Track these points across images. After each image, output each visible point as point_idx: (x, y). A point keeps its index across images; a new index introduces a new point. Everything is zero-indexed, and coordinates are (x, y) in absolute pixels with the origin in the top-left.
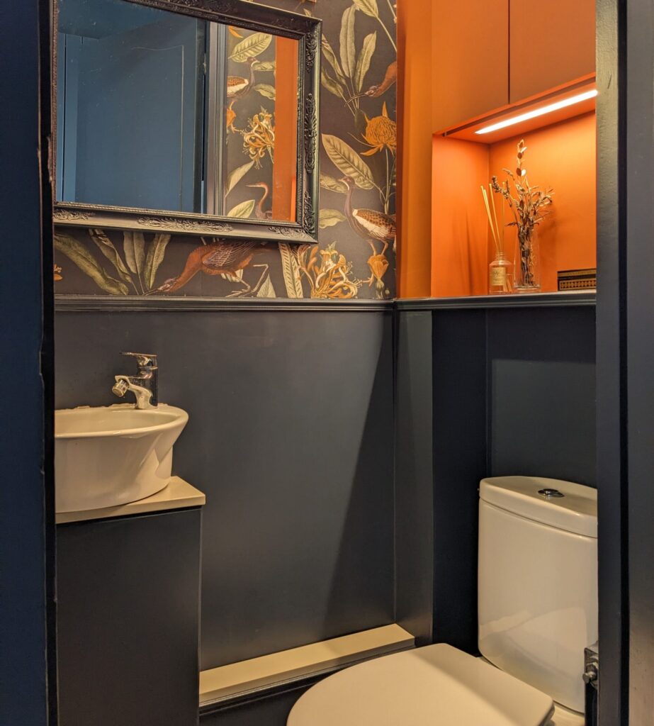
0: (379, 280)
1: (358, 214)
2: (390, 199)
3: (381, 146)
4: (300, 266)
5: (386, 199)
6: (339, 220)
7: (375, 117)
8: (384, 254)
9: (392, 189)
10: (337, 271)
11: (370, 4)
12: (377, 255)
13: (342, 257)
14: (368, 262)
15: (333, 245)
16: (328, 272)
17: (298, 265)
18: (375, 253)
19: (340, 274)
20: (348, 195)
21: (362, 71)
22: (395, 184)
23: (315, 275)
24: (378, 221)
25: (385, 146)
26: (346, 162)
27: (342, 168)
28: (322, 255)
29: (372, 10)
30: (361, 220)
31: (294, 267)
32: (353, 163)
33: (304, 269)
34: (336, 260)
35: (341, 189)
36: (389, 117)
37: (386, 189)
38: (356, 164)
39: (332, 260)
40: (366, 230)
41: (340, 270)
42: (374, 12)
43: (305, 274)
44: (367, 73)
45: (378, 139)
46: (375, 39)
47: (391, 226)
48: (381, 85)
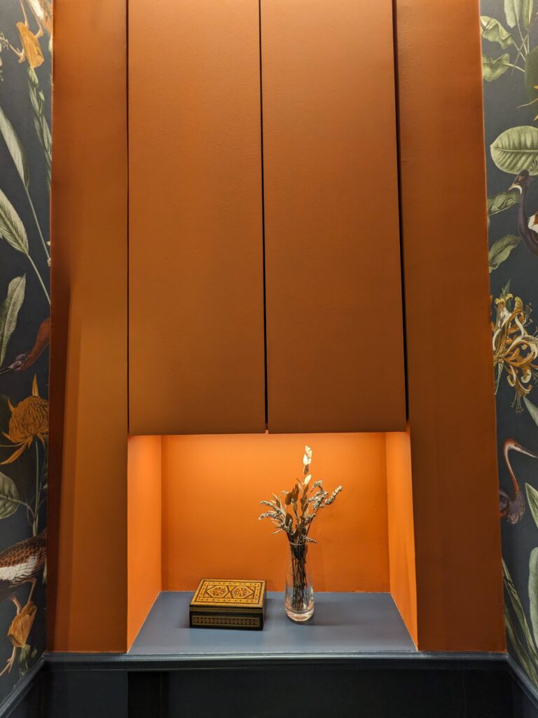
0: (24, 646)
2: (39, 511)
3: (30, 440)
5: (35, 514)
7: (22, 400)
8: (31, 599)
9: (43, 494)
12: (21, 610)
14: (8, 634)
18: (18, 610)
21: (6, 332)
22: (46, 486)
24: (23, 555)
25: (36, 438)
37: (35, 498)
42: (23, 246)
44: (13, 336)
45: (26, 432)
46: (25, 286)
47: (41, 548)
48: (32, 351)
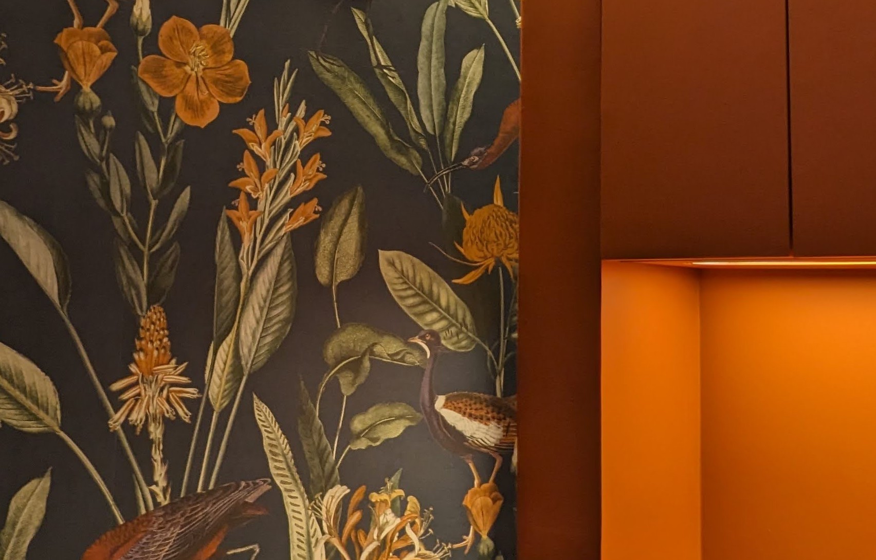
0: (485, 537)
1: (445, 406)
2: (505, 365)
3: (491, 263)
4: (327, 536)
5: (500, 367)
6: (407, 423)
7: (480, 207)
8: (495, 481)
9: (510, 345)
10: (402, 532)
12: (480, 485)
13: (412, 500)
14: (464, 503)
15: (396, 478)
16: (386, 537)
17: (323, 533)
18: (476, 482)
19: (409, 538)
20: (428, 368)
21: (458, 120)
22: (515, 335)
23: (357, 551)
24: (483, 413)
25: (499, 262)
26: (424, 302)
27: (415, 314)
28: (373, 505)
29: (478, 4)
30: (452, 417)
31: (313, 540)
32: (438, 302)
33: (335, 542)
34: (399, 508)
35: (413, 359)
36: (505, 205)
37: (499, 345)
38: (443, 302)
39: (394, 511)
40: (459, 436)
41: (409, 530)
42: (481, 9)
43: (338, 552)
44: (467, 123)
46: (483, 60)
47: (508, 420)
48: (492, 144)
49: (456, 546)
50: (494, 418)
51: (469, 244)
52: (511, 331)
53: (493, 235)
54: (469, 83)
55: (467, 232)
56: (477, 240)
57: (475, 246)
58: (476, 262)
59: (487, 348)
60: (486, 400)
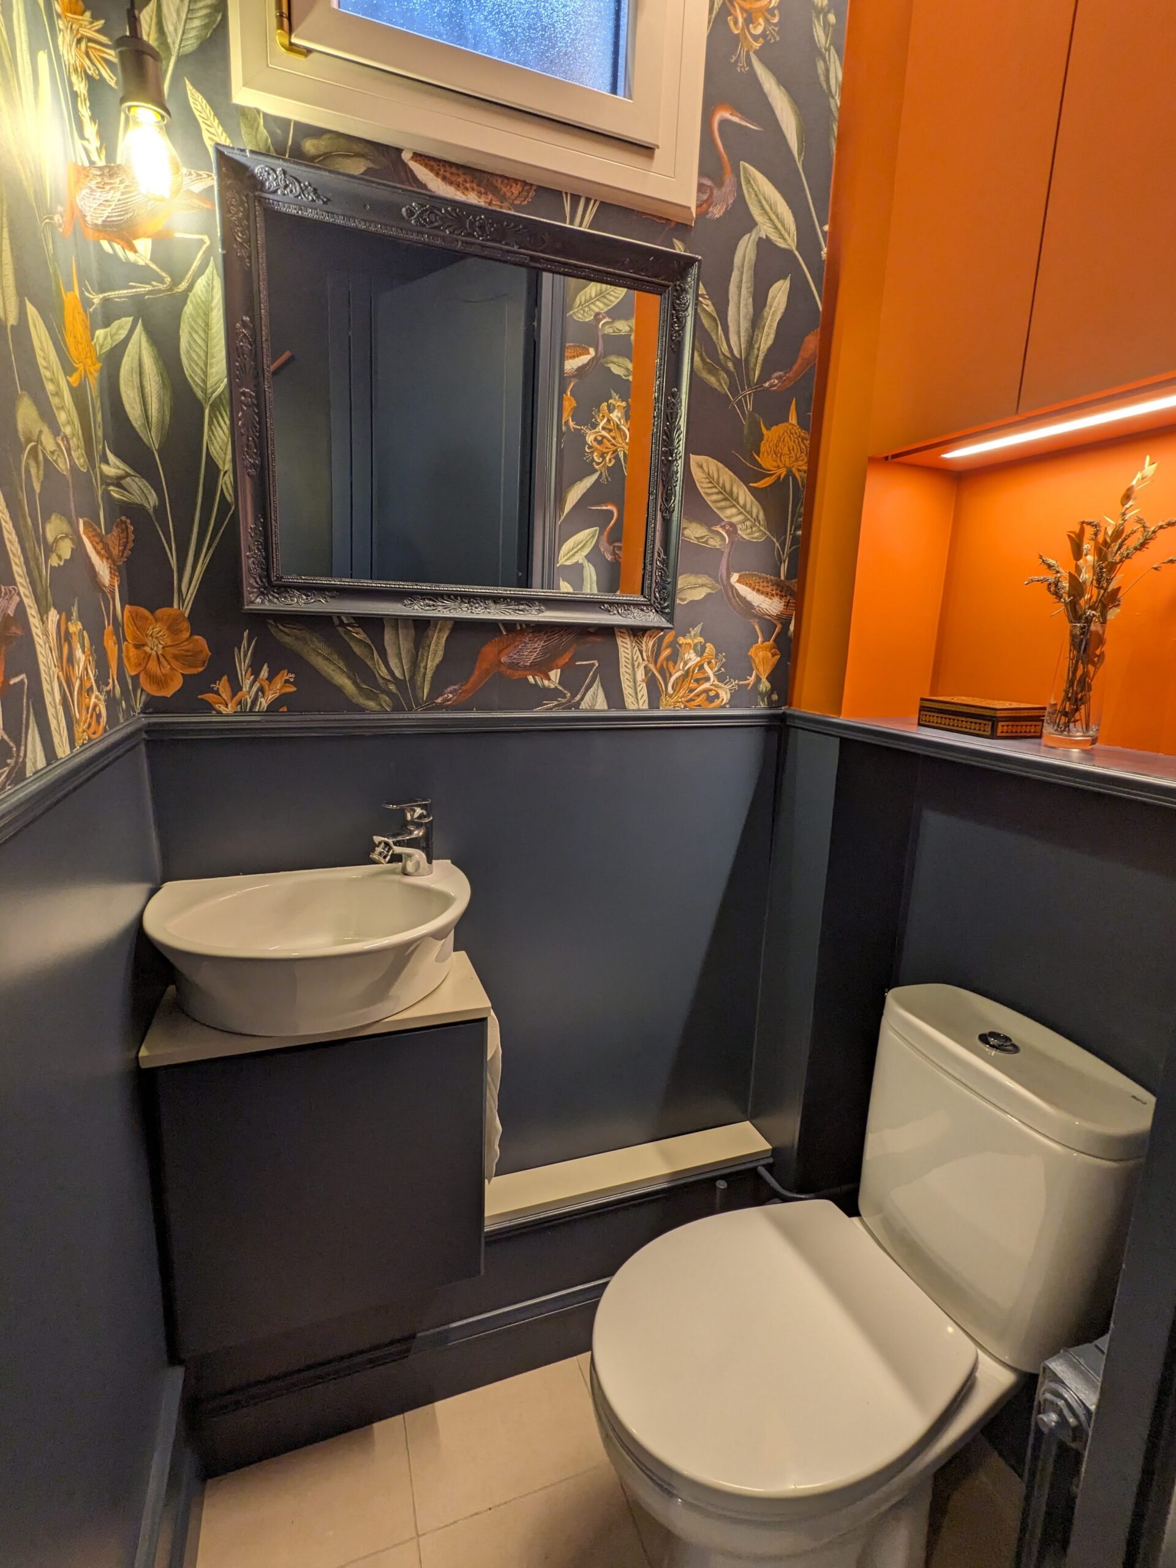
0: (764, 679)
1: (738, 581)
2: (790, 556)
3: (783, 472)
4: (646, 662)
5: (785, 557)
6: (709, 591)
7: (777, 424)
8: (775, 641)
9: (795, 540)
10: (701, 667)
11: (783, 226)
12: (763, 642)
13: (710, 647)
14: (749, 654)
15: (698, 629)
16: (689, 669)
17: (643, 660)
18: (760, 640)
19: (706, 672)
20: (727, 551)
21: (762, 346)
22: (799, 533)
23: (668, 675)
24: (769, 590)
25: (790, 473)
26: (725, 499)
27: (718, 509)
28: (680, 645)
29: (786, 236)
30: (744, 590)
31: (636, 664)
32: (737, 500)
33: (652, 666)
34: (700, 652)
35: (715, 543)
36: (798, 424)
37: (785, 539)
38: (741, 502)
39: (695, 651)
40: (748, 605)
41: (706, 666)
42: (789, 240)
43: (653, 673)
44: (770, 350)
45: (779, 461)
46: (788, 290)
47: (789, 597)
48: (791, 369)
49: (741, 683)
50: (777, 595)
51: (766, 454)
52: (796, 530)
53: (786, 449)
54: (774, 312)
55: (765, 444)
56: (772, 452)
57: (770, 456)
58: (770, 471)
59: (775, 540)
60: (771, 580)
